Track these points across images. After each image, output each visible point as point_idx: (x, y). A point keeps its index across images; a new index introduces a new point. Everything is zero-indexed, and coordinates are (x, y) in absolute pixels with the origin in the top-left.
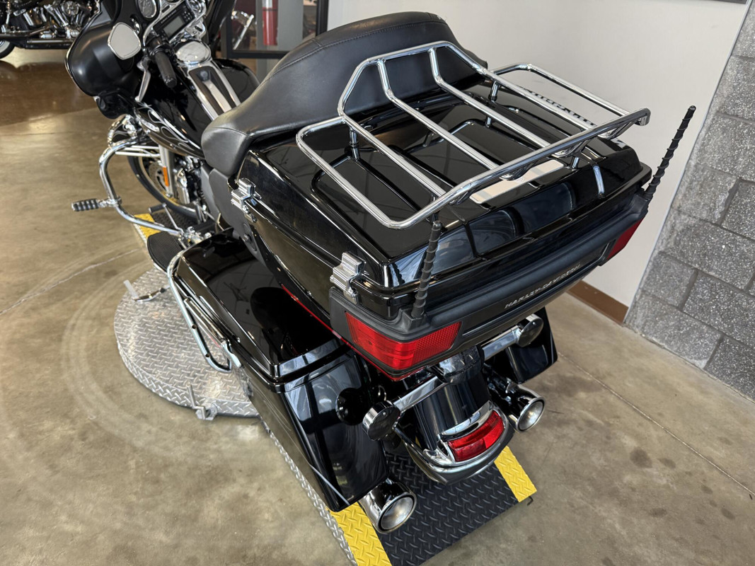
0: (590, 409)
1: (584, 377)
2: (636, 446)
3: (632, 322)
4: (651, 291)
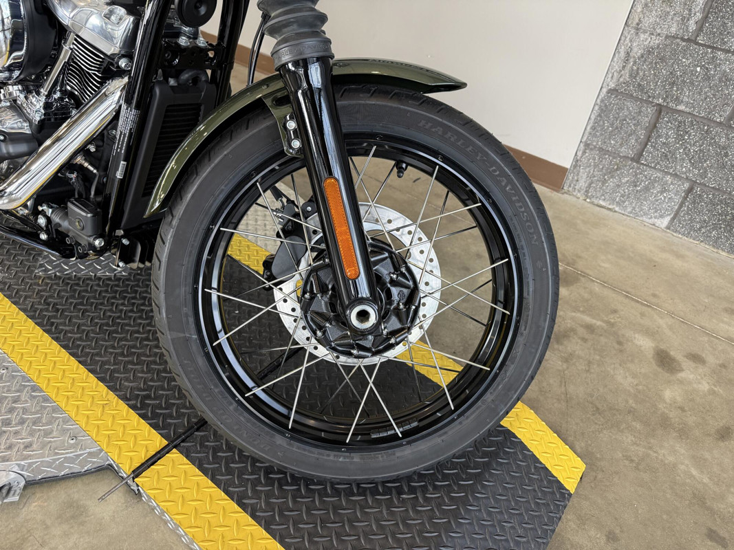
3: (572, 185)
4: (597, 144)
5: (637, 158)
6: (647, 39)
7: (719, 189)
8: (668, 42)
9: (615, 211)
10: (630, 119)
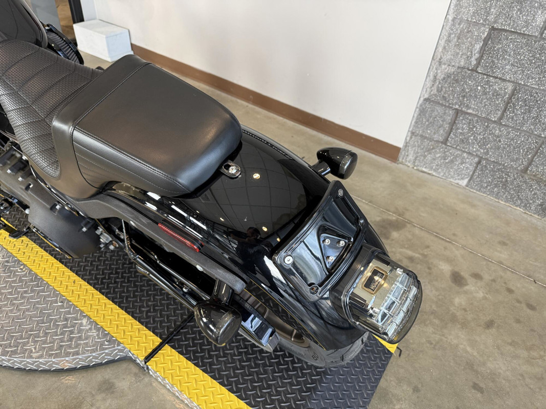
0: (406, 246)
1: (390, 218)
2: (450, 269)
3: (404, 158)
4: (419, 132)
5: (445, 142)
6: (446, 69)
7: (496, 163)
8: (459, 70)
9: (433, 175)
10: (439, 117)
